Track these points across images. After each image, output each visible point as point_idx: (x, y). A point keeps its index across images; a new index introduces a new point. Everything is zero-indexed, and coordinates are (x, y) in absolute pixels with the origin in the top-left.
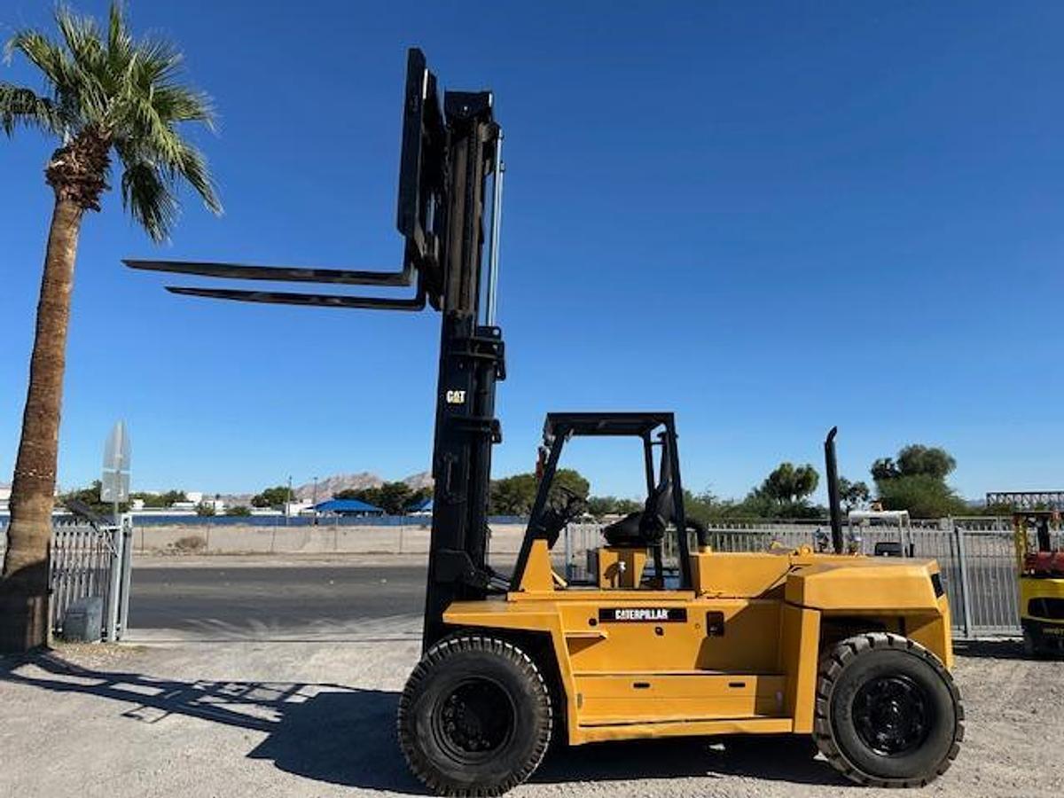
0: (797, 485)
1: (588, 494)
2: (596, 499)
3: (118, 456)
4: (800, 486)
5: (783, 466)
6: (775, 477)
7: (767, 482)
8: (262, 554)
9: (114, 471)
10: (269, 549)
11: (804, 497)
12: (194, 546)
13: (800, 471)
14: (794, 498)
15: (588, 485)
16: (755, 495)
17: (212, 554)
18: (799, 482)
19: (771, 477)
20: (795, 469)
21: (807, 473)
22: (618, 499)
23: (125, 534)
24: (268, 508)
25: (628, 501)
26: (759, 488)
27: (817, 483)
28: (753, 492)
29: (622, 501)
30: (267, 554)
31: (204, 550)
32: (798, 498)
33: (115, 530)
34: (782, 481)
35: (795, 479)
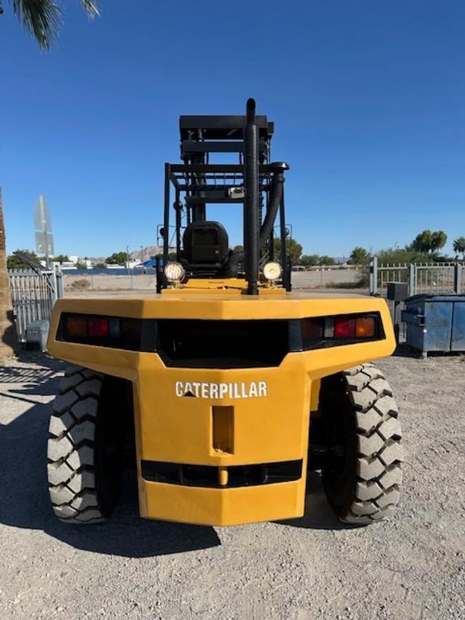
0: (432, 243)
1: (301, 254)
2: (306, 256)
3: (44, 222)
4: (435, 243)
5: (424, 233)
6: (419, 238)
7: (414, 241)
8: (124, 290)
9: (42, 231)
10: (130, 287)
11: (436, 251)
12: (83, 285)
13: (435, 234)
14: (430, 251)
15: (301, 248)
16: (406, 251)
17: (95, 290)
18: (434, 241)
19: (417, 239)
20: (432, 233)
21: (439, 235)
22: (320, 256)
23: (57, 277)
25: (326, 257)
26: (409, 246)
27: (445, 241)
28: (404, 248)
29: (322, 257)
30: (130, 290)
31: (90, 288)
32: (432, 251)
33: (50, 274)
34: (424, 241)
35: (432, 239)
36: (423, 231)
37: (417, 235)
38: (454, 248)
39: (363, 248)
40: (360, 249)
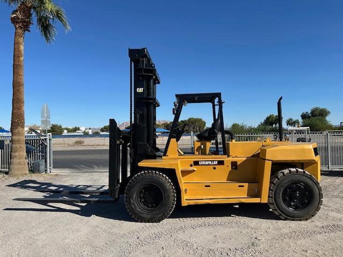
0: (275, 121)
1: (205, 126)
2: (208, 127)
3: (46, 115)
5: (270, 115)
6: (268, 119)
7: (265, 120)
8: (101, 145)
9: (45, 119)
10: (103, 144)
11: (277, 125)
12: (80, 143)
15: (205, 123)
16: (261, 125)
17: (85, 146)
19: (266, 119)
20: (275, 116)
23: (50, 140)
24: (106, 132)
26: (262, 122)
28: (260, 124)
30: (103, 145)
31: (83, 145)
32: (275, 125)
33: (46, 139)
34: (270, 120)
35: (274, 119)
36: (270, 114)
37: (267, 117)
38: (286, 124)
39: (238, 123)
40: (236, 124)
